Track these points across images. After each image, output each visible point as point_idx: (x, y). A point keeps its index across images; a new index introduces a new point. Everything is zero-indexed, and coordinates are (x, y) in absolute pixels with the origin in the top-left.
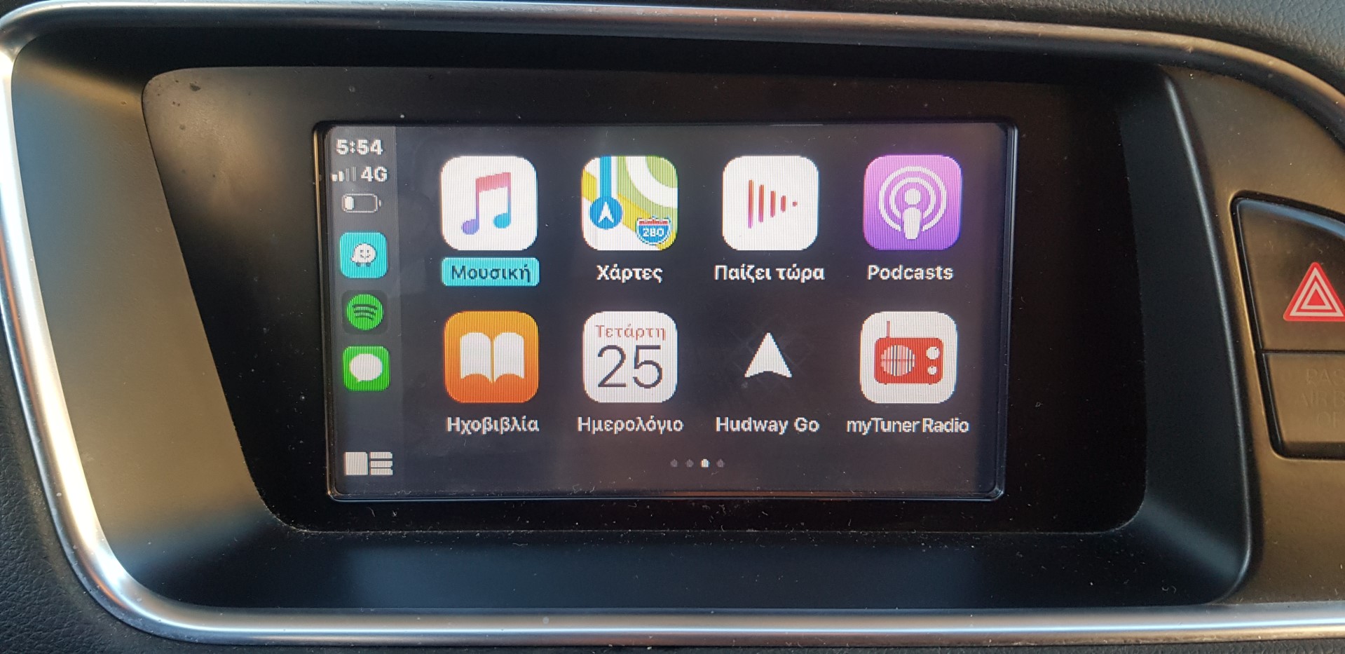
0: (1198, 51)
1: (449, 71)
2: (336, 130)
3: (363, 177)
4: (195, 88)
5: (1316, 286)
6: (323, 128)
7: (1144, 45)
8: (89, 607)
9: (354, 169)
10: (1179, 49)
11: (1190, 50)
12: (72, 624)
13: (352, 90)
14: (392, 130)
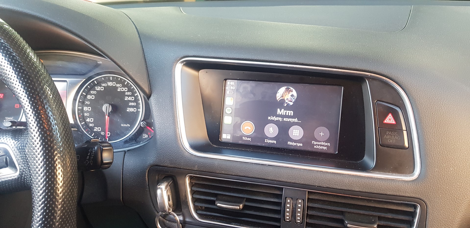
0: (371, 76)
1: (246, 72)
2: (228, 80)
3: (231, 88)
4: (207, 72)
5: (390, 117)
6: (226, 80)
7: (361, 74)
8: (183, 149)
9: (230, 87)
10: (367, 75)
11: (369, 75)
12: (181, 151)
13: (231, 74)
14: (236, 81)
